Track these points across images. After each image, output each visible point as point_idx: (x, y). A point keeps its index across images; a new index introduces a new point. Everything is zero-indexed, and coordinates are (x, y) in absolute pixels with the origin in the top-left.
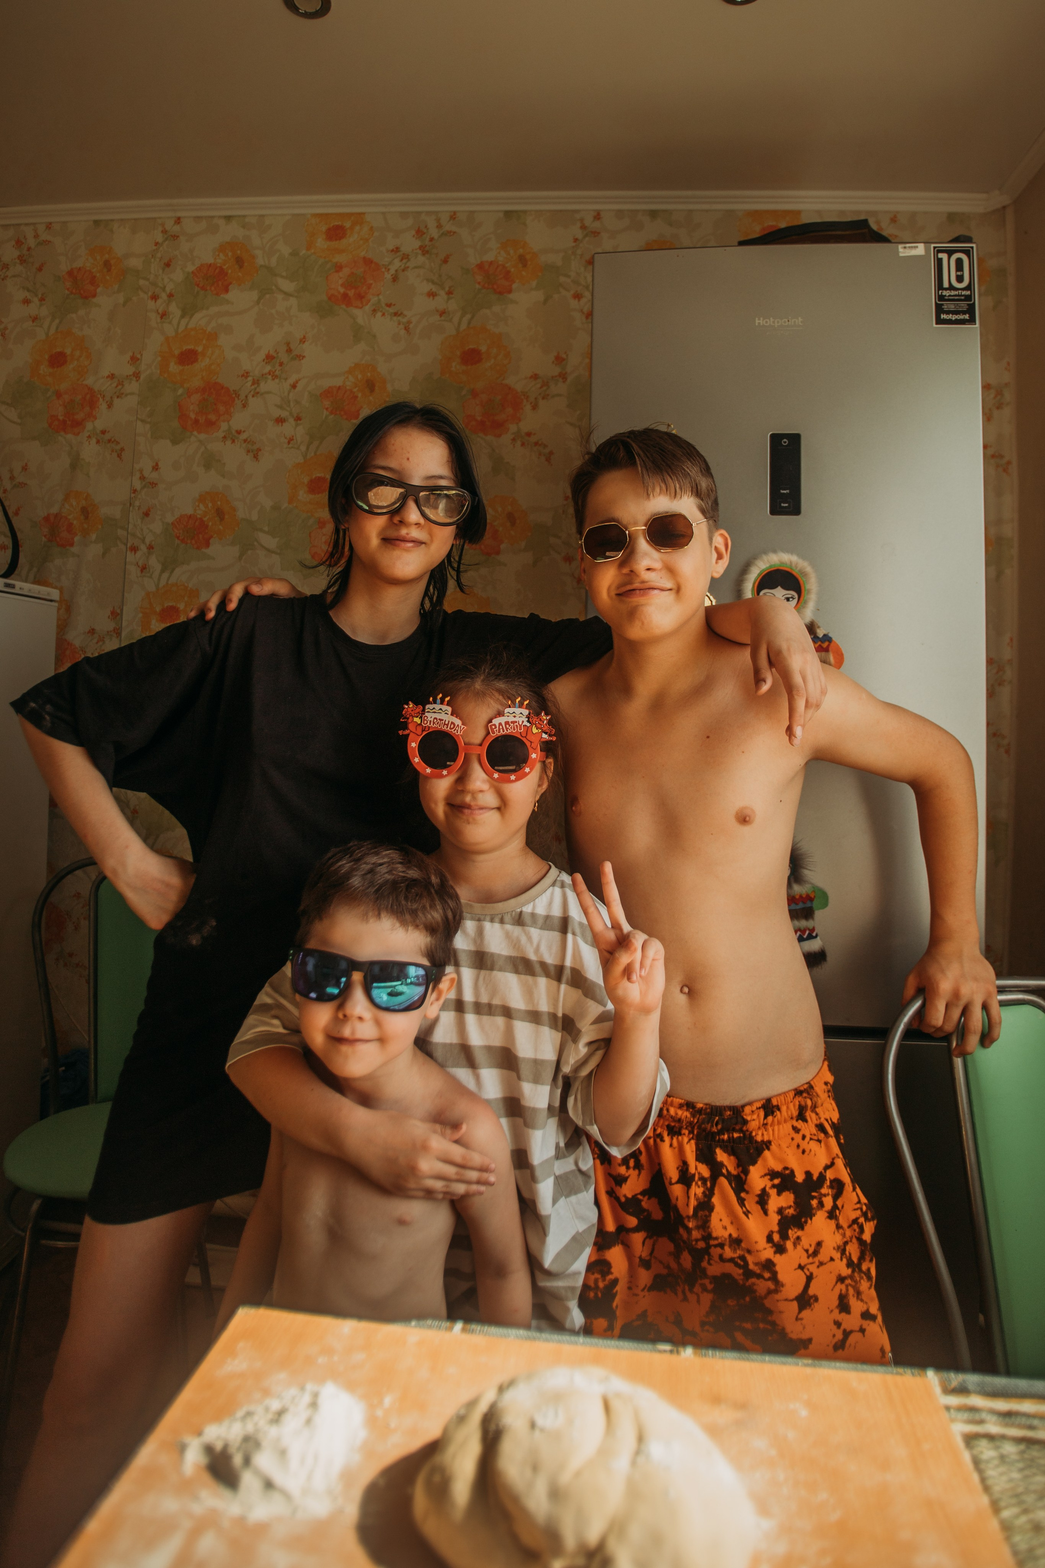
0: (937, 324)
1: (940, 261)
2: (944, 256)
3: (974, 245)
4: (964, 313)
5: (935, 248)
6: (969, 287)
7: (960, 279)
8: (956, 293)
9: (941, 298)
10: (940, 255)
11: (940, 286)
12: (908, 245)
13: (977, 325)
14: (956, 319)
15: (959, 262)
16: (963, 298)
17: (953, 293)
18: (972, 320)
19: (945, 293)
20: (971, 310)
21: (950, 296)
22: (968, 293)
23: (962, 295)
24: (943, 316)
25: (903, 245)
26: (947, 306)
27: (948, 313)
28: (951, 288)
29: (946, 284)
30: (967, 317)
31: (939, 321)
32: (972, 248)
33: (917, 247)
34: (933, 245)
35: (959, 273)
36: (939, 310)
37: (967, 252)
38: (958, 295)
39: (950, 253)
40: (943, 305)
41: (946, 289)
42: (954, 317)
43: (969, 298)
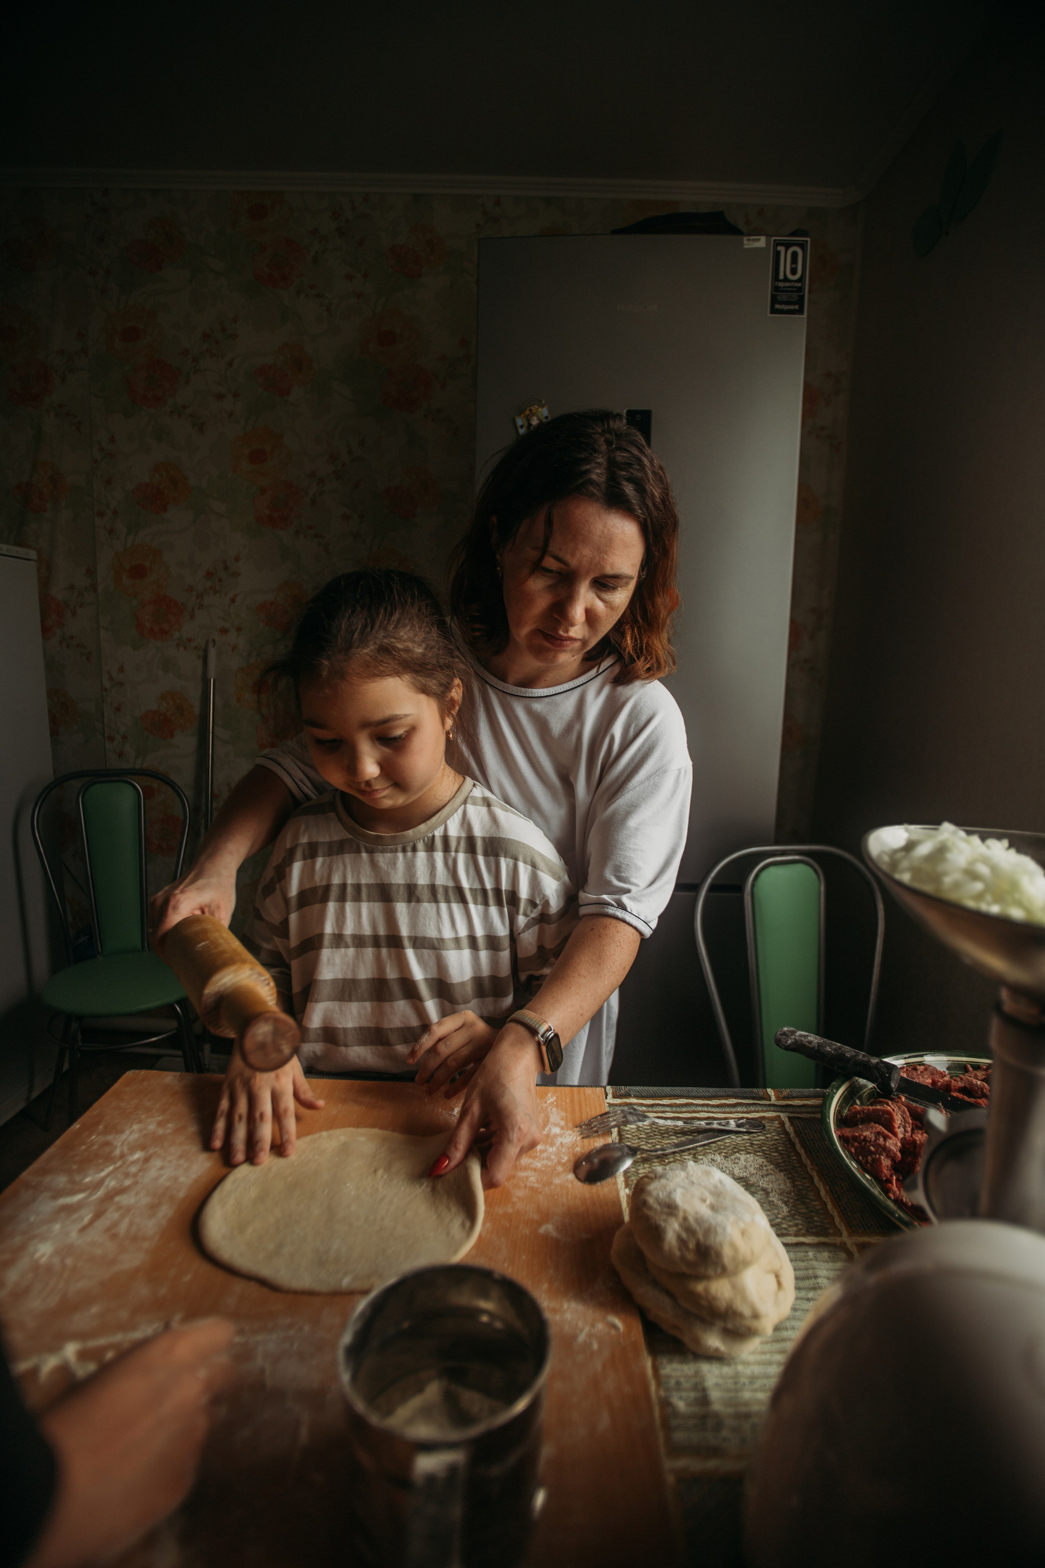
0: (771, 313)
1: (777, 254)
2: (782, 249)
3: (808, 239)
4: (794, 303)
5: (775, 240)
6: (801, 280)
7: (794, 271)
8: (789, 284)
9: (776, 289)
10: (779, 248)
11: (776, 278)
12: (752, 237)
13: (805, 316)
14: (788, 310)
15: (794, 255)
16: (795, 289)
17: (787, 284)
18: (800, 311)
19: (781, 284)
20: (801, 301)
21: (784, 287)
22: (800, 285)
23: (794, 287)
24: (777, 306)
25: (747, 238)
26: (783, 297)
27: (781, 303)
28: (786, 279)
29: (781, 277)
30: (797, 307)
31: (773, 311)
32: (807, 241)
33: (759, 240)
34: (773, 238)
35: (794, 266)
36: (774, 300)
37: (802, 246)
38: (791, 287)
39: (788, 246)
40: (777, 295)
41: (781, 281)
42: (786, 307)
43: (800, 290)
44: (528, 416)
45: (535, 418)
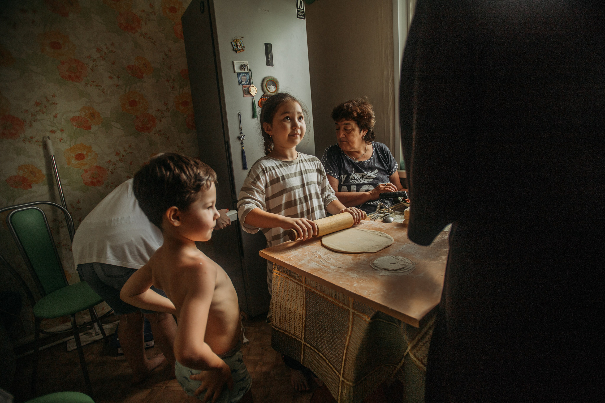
0: (298, 18)
1: (297, 1)
4: (303, 16)
6: (303, 9)
7: (301, 7)
9: (298, 11)
11: (298, 8)
13: (305, 20)
15: (301, 2)
17: (300, 10)
18: (304, 18)
19: (299, 10)
20: (304, 16)
22: (303, 11)
23: (302, 11)
24: (299, 16)
26: (300, 14)
27: (300, 15)
28: (300, 9)
29: (299, 8)
30: (303, 17)
31: (298, 17)
35: (301, 5)
36: (298, 15)
38: (301, 11)
40: (298, 13)
42: (301, 17)
43: (303, 12)
44: (236, 42)
45: (239, 43)
